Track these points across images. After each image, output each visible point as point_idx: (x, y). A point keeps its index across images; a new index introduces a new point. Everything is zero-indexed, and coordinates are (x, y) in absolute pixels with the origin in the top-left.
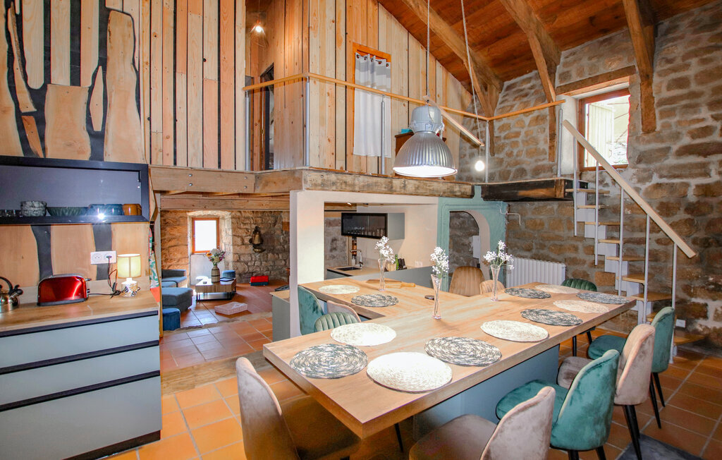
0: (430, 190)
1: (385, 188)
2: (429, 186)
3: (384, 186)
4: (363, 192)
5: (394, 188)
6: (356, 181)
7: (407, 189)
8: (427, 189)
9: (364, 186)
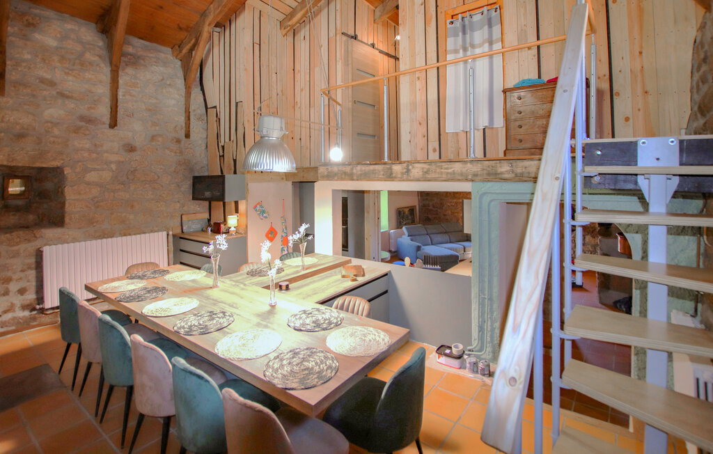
0: (448, 173)
1: (383, 175)
2: (447, 169)
3: (382, 173)
4: (361, 180)
5: (394, 175)
6: (354, 171)
7: (411, 174)
8: (442, 173)
9: (361, 174)
